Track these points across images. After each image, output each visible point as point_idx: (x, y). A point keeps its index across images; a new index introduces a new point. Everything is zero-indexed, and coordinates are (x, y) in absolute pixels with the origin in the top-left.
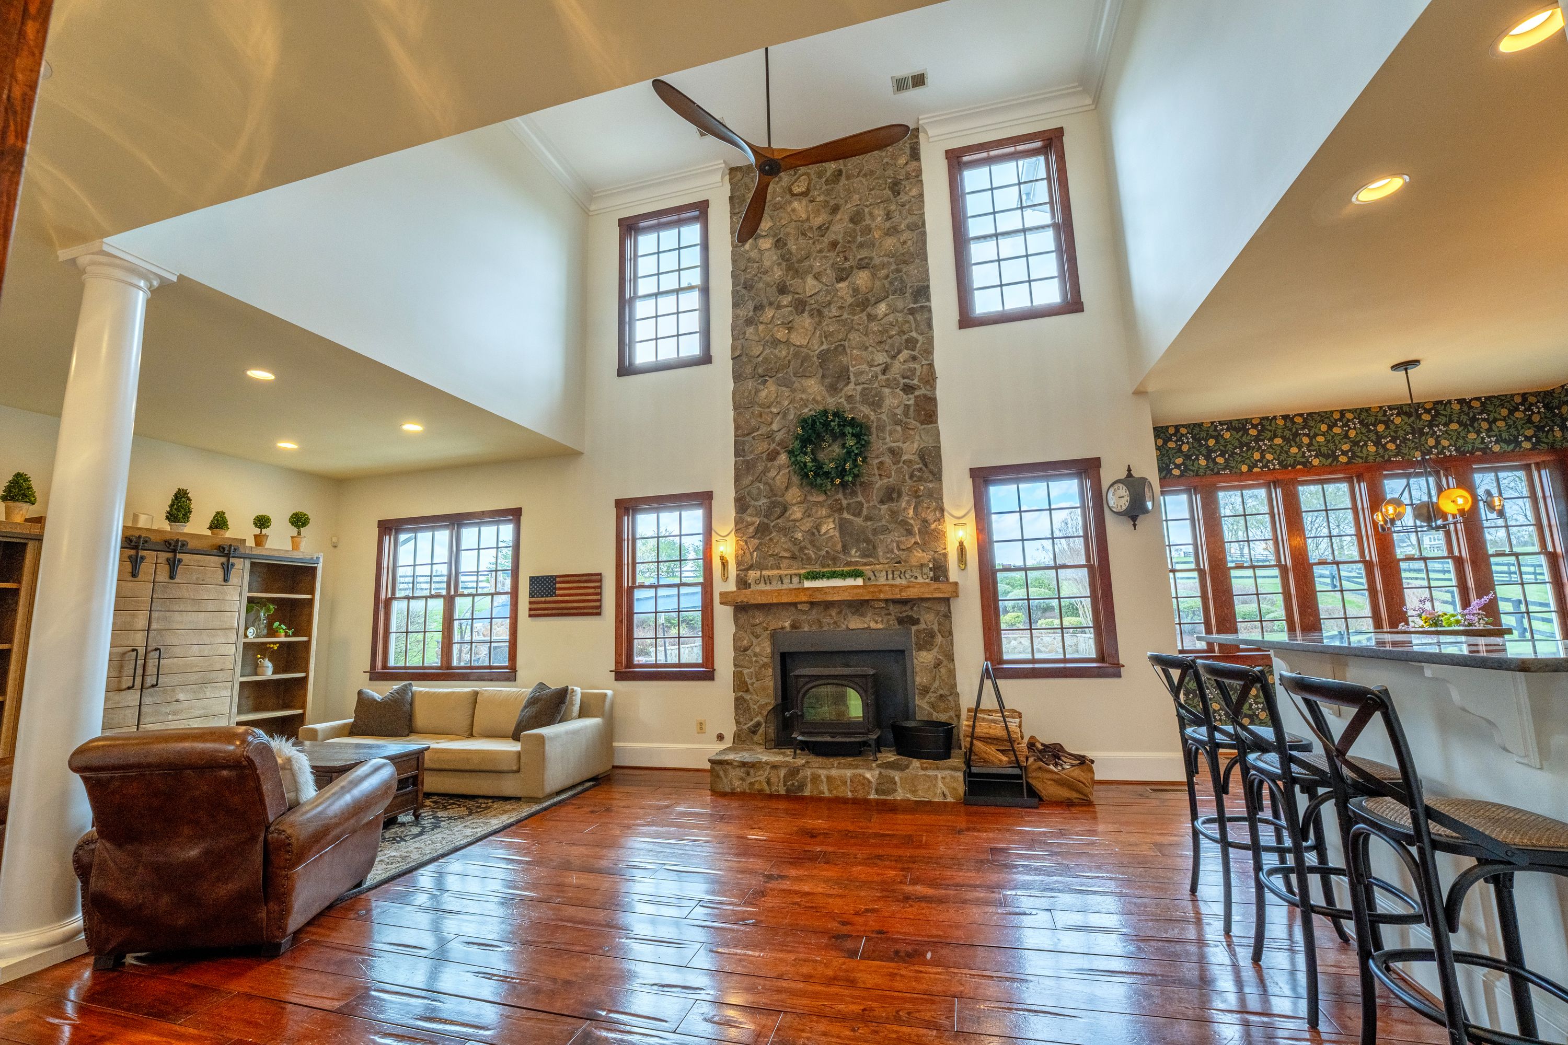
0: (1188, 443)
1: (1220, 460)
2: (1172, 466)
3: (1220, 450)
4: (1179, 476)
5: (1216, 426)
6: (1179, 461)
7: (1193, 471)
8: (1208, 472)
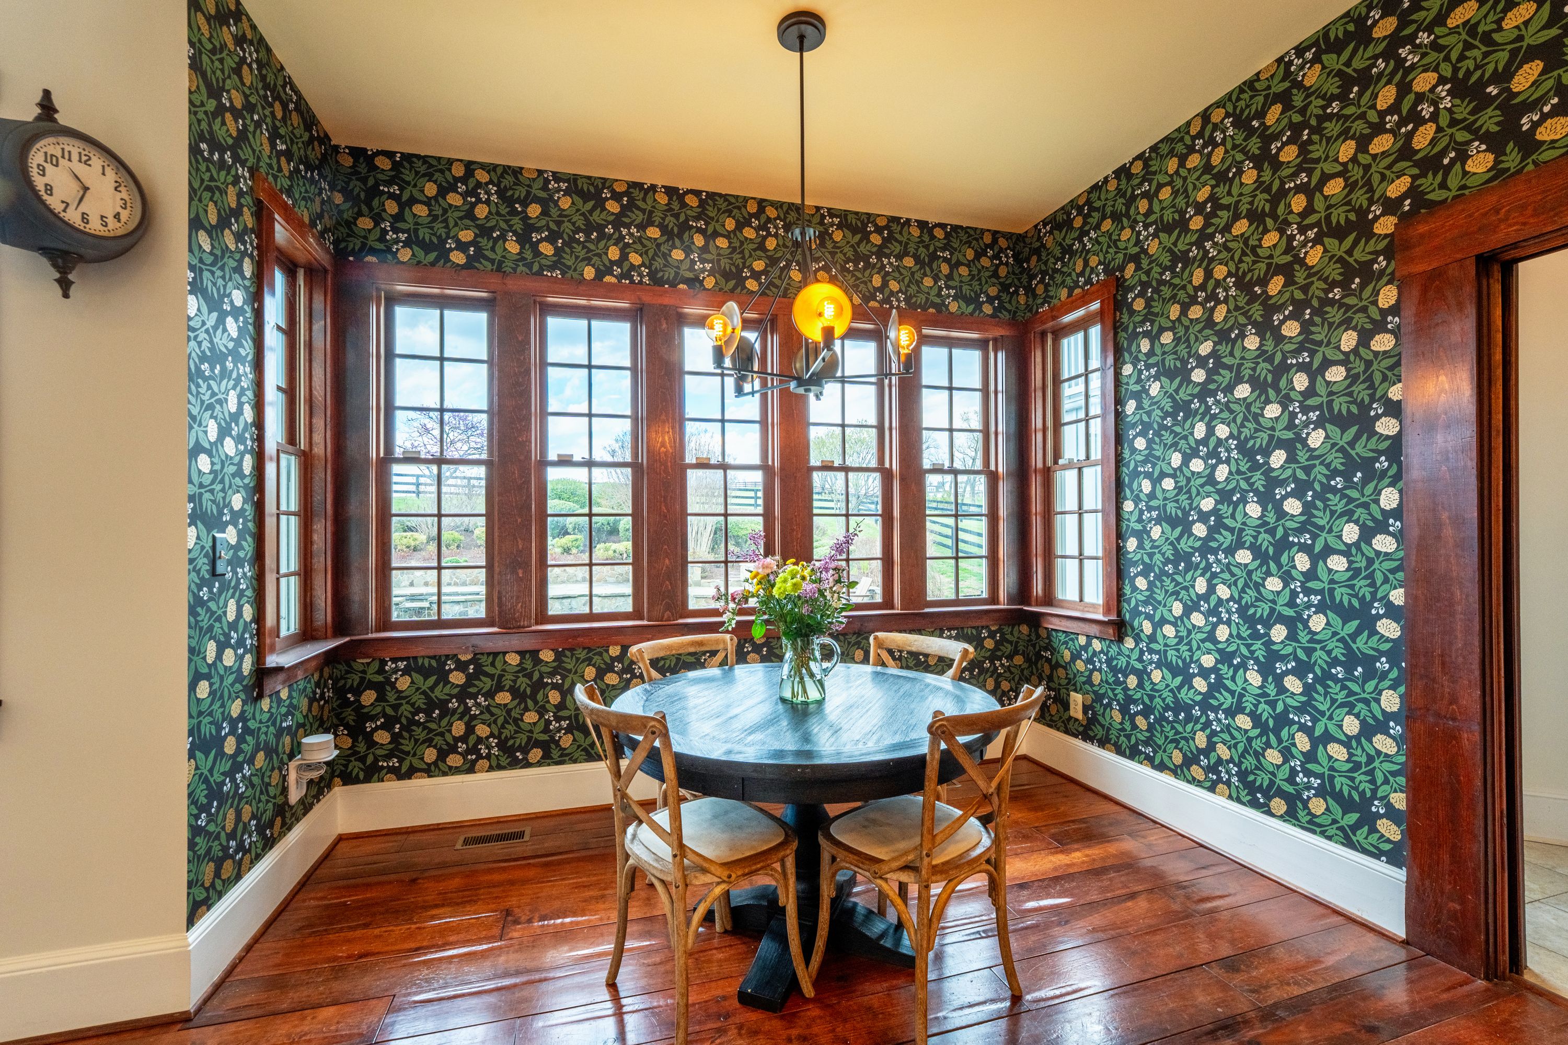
0: (488, 202)
1: (547, 249)
2: (450, 244)
3: (549, 229)
4: (463, 267)
5: (547, 181)
6: (466, 236)
7: (492, 261)
8: (521, 268)
